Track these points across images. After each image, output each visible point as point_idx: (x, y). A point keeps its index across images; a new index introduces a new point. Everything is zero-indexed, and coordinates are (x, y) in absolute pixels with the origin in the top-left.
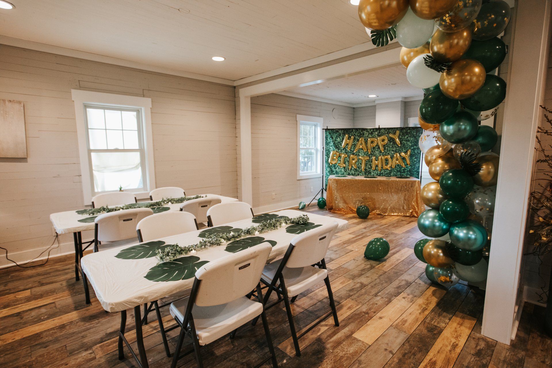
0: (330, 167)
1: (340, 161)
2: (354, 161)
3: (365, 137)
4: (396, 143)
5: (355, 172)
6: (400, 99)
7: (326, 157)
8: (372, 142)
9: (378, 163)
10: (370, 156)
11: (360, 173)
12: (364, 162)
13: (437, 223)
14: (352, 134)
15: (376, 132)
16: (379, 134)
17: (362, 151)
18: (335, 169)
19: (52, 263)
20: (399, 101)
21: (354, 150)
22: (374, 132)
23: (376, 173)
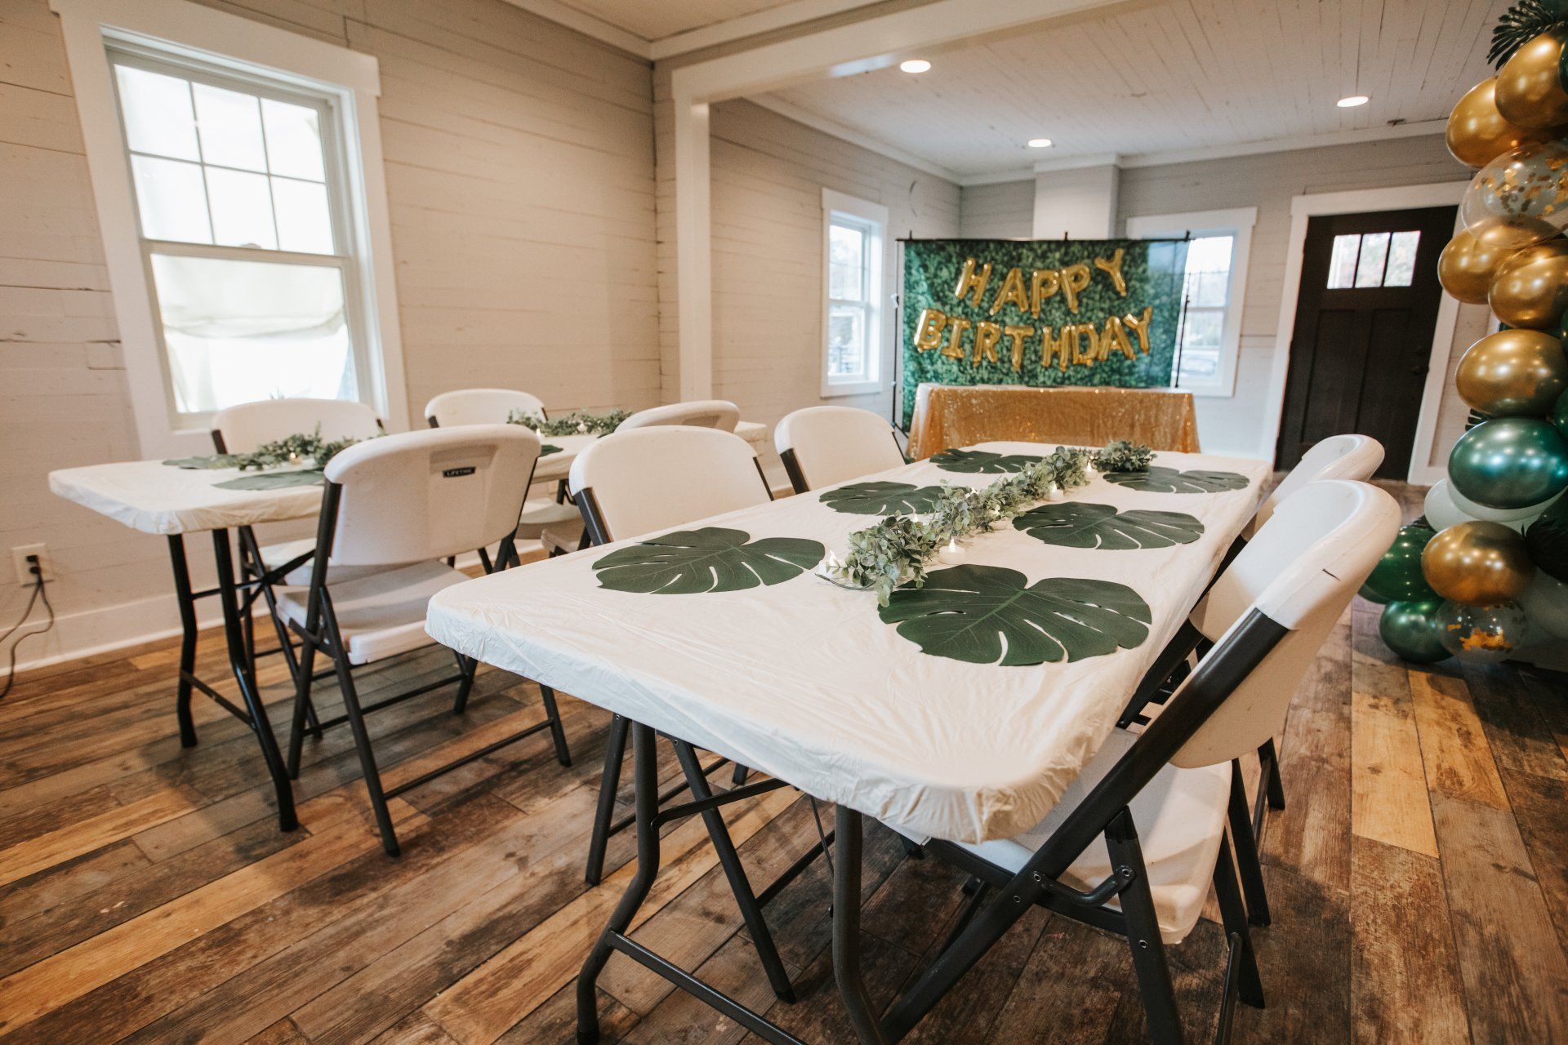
0: (916, 356)
1: (948, 340)
2: (988, 341)
3: (1023, 268)
4: (1115, 287)
5: (991, 375)
6: (1112, 160)
7: (906, 327)
8: (1045, 283)
9: (1060, 346)
10: (1037, 324)
11: (1005, 378)
12: (1018, 342)
13: (1534, 460)
14: (986, 258)
15: (1056, 250)
16: (1067, 259)
17: (1013, 309)
18: (932, 364)
19: (35, 691)
20: (1107, 166)
21: (990, 307)
22: (1050, 250)
23: (1053, 375)
